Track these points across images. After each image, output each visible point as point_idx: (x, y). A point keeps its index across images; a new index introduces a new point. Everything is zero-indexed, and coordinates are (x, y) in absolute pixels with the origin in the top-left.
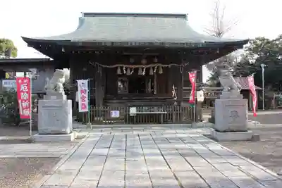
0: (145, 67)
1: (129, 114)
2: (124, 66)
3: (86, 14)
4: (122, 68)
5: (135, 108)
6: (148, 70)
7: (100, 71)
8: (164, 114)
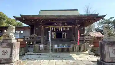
0: (62, 27)
1: (54, 48)
2: (53, 27)
3: (42, 10)
4: (52, 28)
5: (57, 45)
6: (63, 28)
7: (43, 29)
8: (71, 48)
